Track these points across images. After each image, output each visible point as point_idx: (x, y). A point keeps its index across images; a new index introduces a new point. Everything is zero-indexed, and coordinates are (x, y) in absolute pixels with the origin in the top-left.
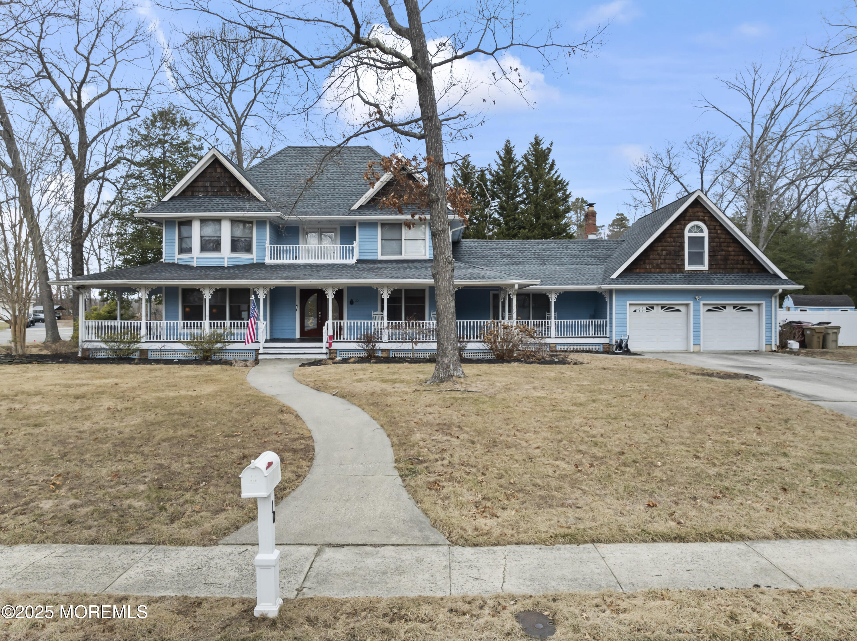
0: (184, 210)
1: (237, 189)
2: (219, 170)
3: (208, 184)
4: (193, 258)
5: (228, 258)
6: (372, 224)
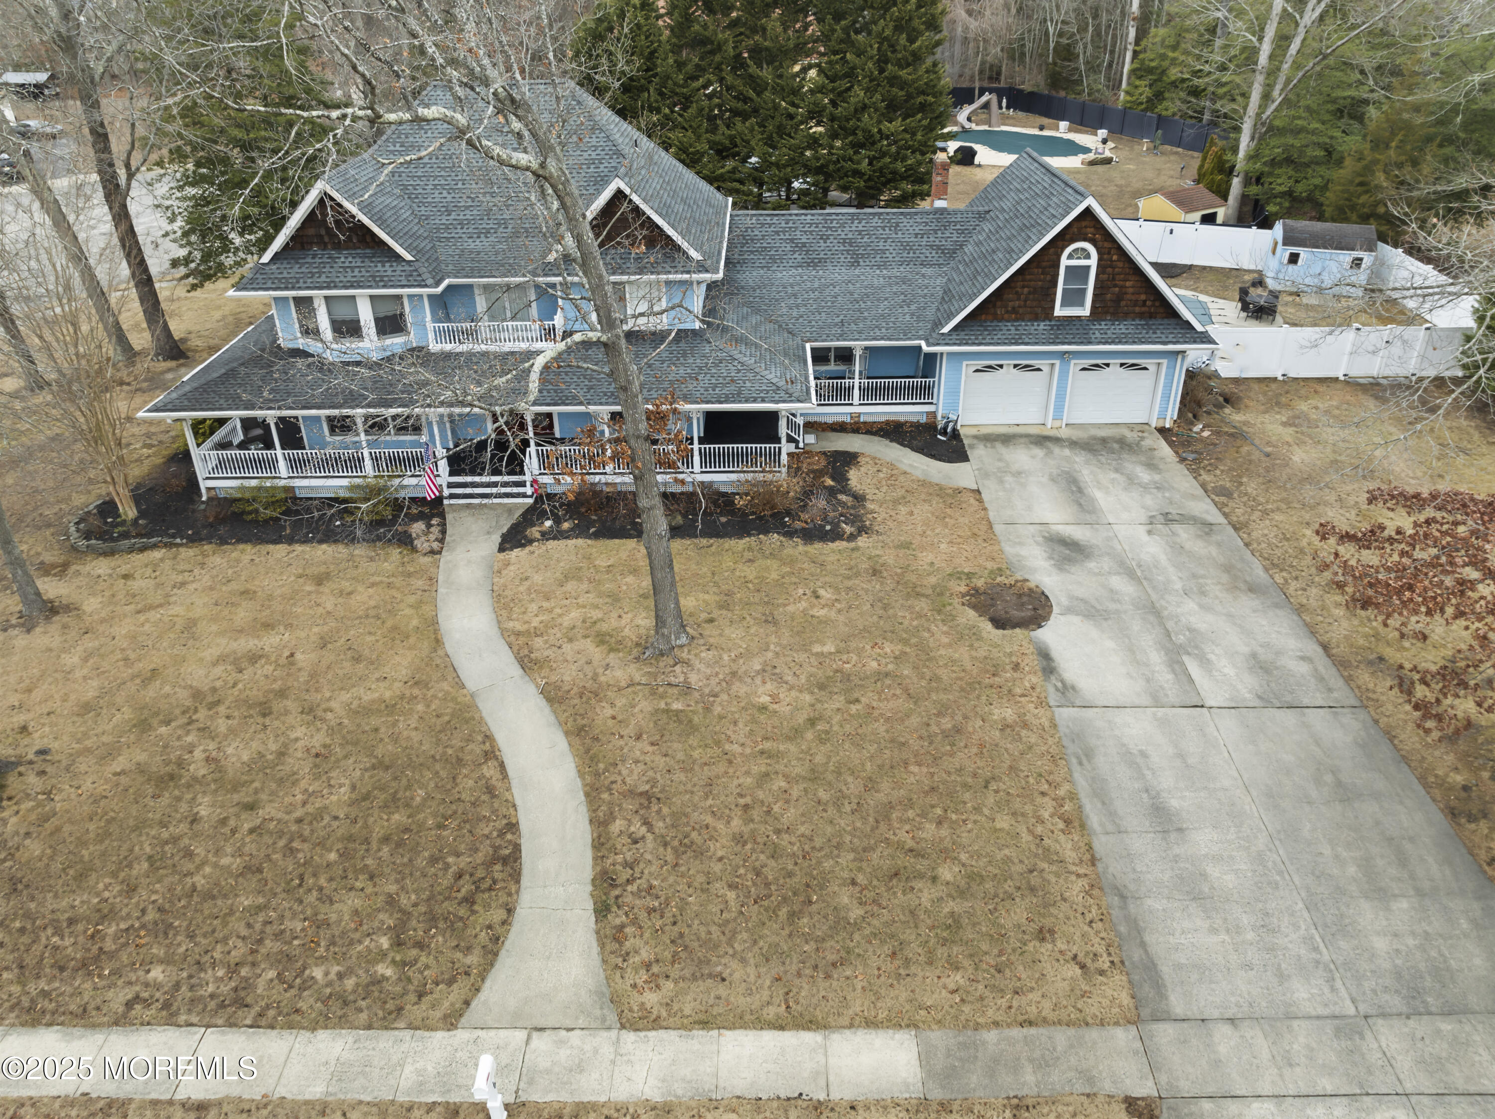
0: (296, 283)
1: (368, 238)
2: (335, 209)
3: (323, 231)
4: (324, 349)
5: (376, 347)
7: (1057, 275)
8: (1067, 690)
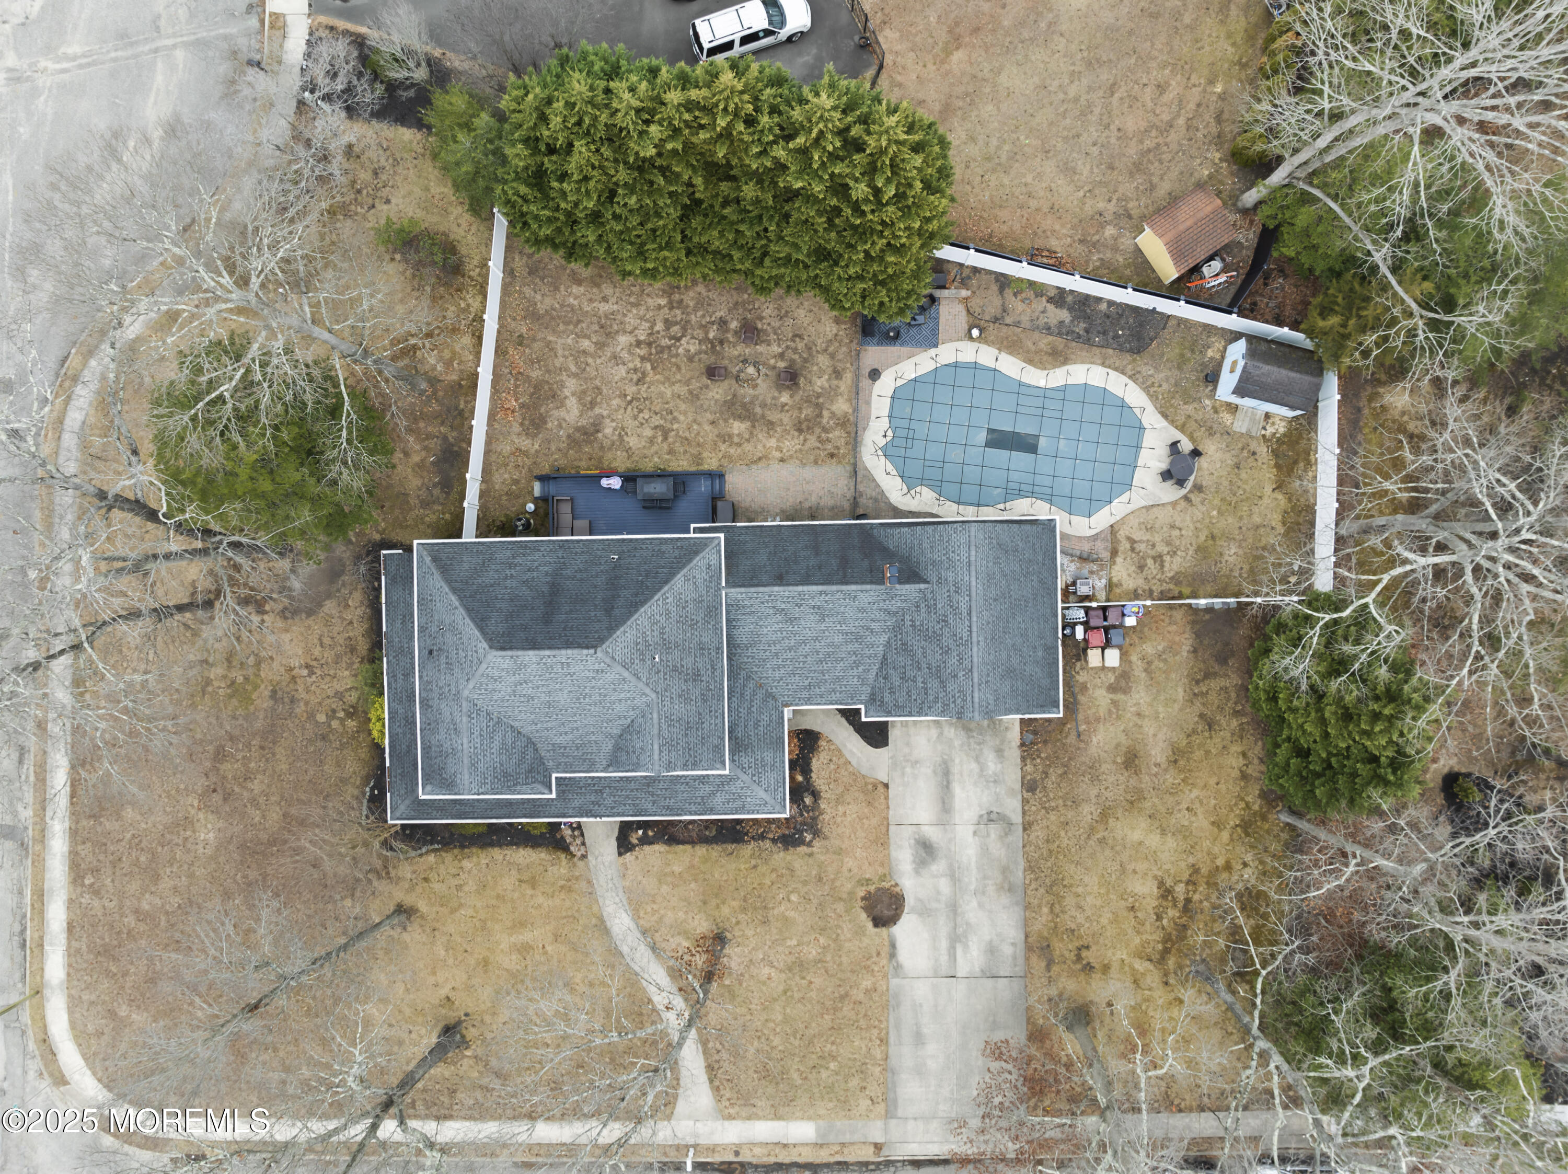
8: (898, 967)
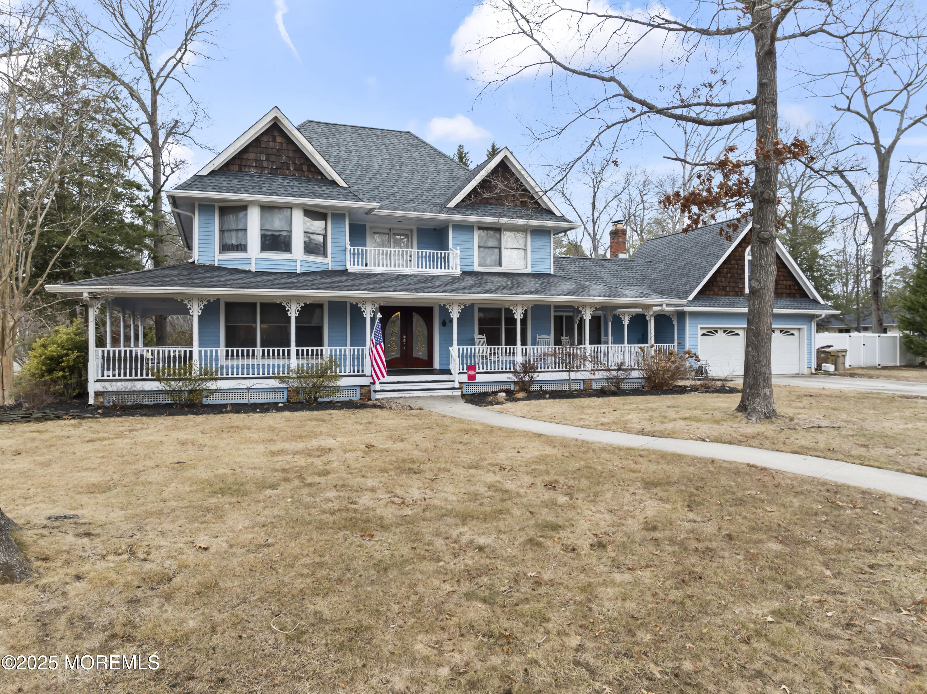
0: (237, 190)
1: (305, 168)
2: (279, 139)
3: (263, 157)
4: (250, 259)
5: (302, 261)
6: (467, 228)
7: (744, 266)
